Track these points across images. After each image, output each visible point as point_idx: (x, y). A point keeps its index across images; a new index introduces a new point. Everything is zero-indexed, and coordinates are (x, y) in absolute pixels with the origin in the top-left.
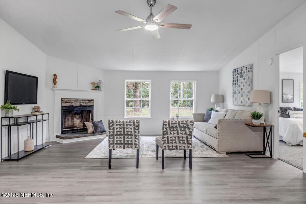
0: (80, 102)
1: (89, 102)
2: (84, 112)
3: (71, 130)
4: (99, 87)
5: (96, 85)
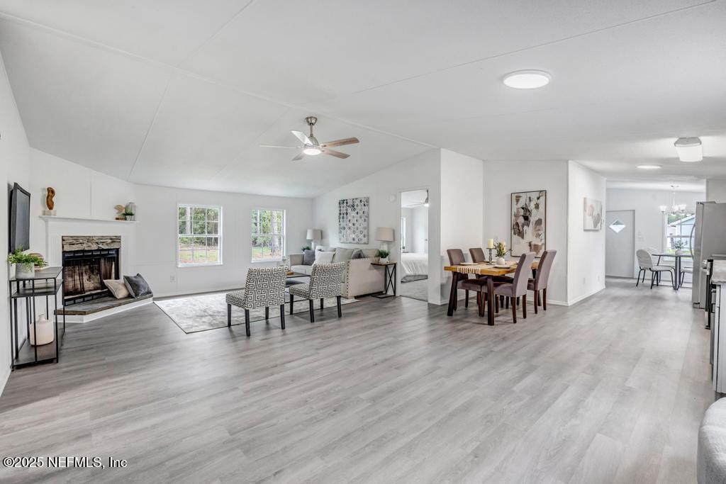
0: (97, 243)
1: (113, 242)
3: (80, 298)
5: (124, 210)
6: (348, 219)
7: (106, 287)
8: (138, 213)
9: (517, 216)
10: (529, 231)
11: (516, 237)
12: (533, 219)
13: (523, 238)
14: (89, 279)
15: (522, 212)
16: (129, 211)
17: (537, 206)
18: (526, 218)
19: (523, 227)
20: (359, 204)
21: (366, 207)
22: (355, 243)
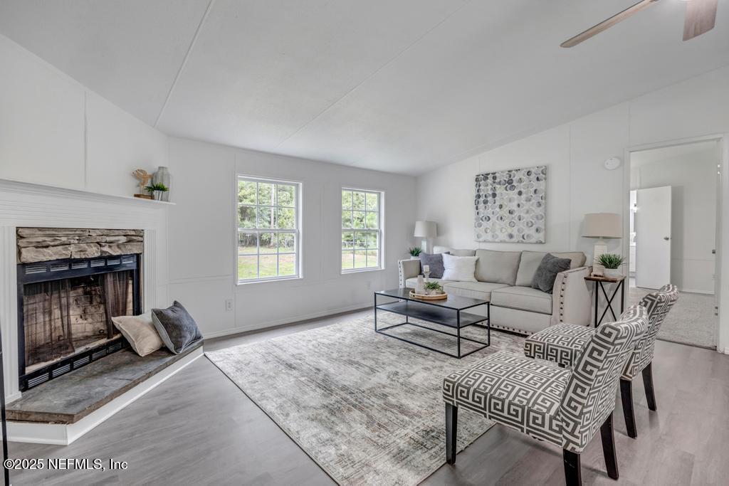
0: (98, 243)
1: (129, 241)
2: (110, 279)
3: (63, 363)
4: (161, 189)
5: (149, 181)
6: (498, 204)
7: (118, 332)
8: (174, 185)
14: (84, 315)
16: (158, 182)
20: (525, 178)
21: (542, 183)
22: (514, 243)
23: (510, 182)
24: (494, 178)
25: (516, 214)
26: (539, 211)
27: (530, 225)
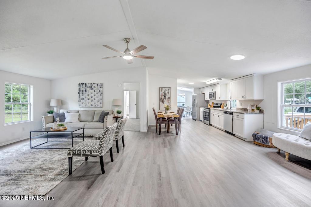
6: (87, 94)
9: (162, 96)
10: (166, 101)
11: (161, 103)
12: (167, 97)
13: (164, 103)
15: (163, 94)
17: (168, 93)
18: (165, 96)
19: (164, 99)
20: (96, 86)
21: (101, 88)
22: (93, 107)
23: (91, 87)
24: (86, 85)
25: (93, 98)
26: (101, 97)
27: (98, 101)
